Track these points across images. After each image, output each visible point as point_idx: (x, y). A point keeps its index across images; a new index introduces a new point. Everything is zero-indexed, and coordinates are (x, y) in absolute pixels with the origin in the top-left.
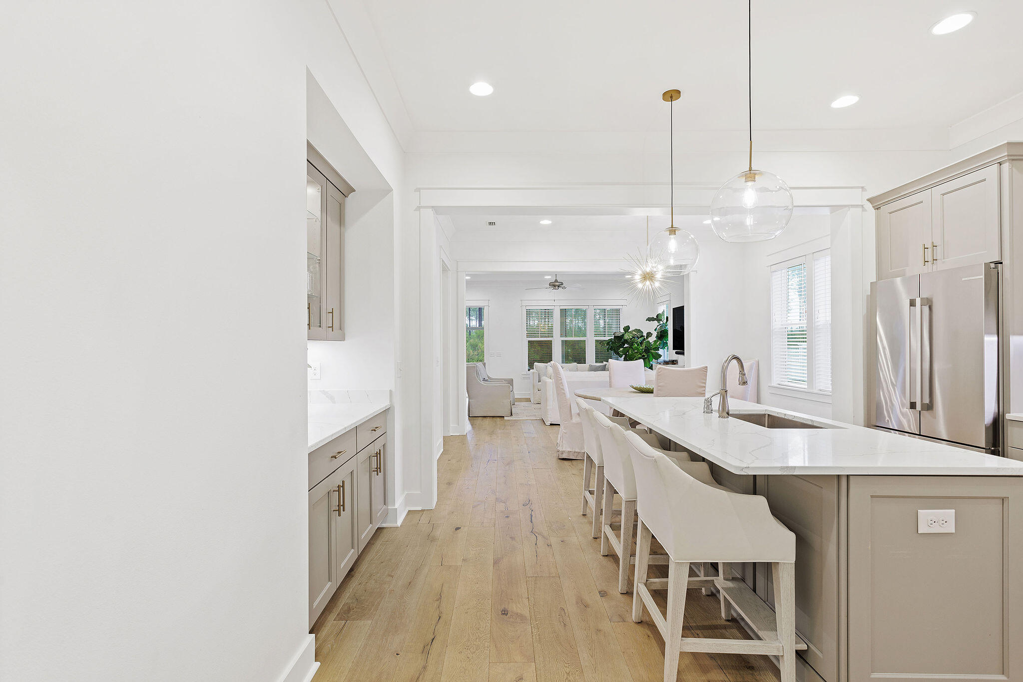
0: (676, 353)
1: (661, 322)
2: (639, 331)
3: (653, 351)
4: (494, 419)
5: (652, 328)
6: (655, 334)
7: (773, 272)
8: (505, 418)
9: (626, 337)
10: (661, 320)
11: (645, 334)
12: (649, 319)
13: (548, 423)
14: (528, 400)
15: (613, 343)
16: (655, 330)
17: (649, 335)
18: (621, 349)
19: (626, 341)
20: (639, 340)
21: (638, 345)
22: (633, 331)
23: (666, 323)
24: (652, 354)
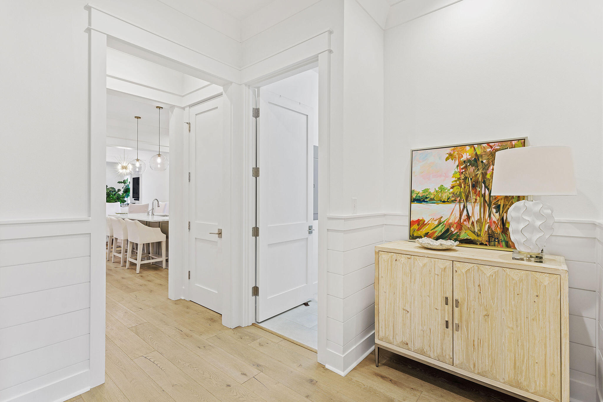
0: (134, 200)
1: (126, 184)
2: (113, 188)
3: (121, 199)
6: (122, 190)
10: (126, 183)
11: (117, 190)
12: (119, 182)
16: (123, 188)
17: (119, 190)
20: (114, 193)
21: (113, 196)
22: (110, 188)
23: (129, 184)
24: (121, 200)
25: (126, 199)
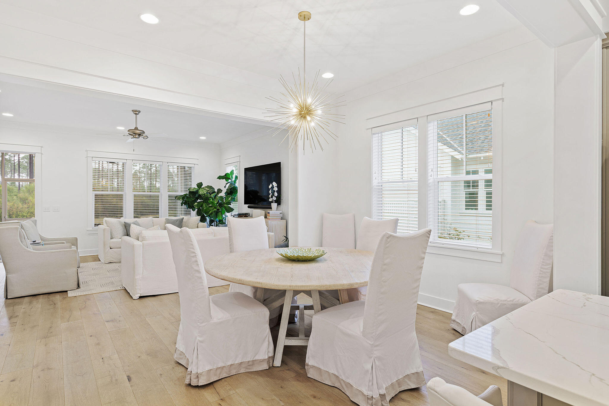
0: (249, 207)
1: (230, 181)
2: (211, 187)
3: (225, 205)
4: (52, 297)
5: (223, 186)
6: (224, 190)
7: (374, 134)
8: (70, 294)
9: (201, 192)
10: (230, 179)
11: (216, 191)
12: (220, 178)
13: (136, 296)
14: (96, 259)
15: (187, 198)
16: (225, 187)
17: (220, 191)
18: (196, 204)
19: (200, 197)
20: (213, 195)
21: (213, 200)
22: (206, 187)
23: (236, 180)
24: (225, 208)
25: (232, 206)
